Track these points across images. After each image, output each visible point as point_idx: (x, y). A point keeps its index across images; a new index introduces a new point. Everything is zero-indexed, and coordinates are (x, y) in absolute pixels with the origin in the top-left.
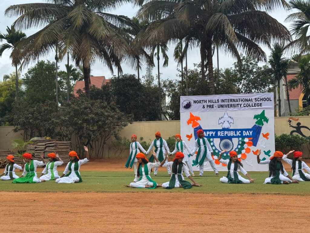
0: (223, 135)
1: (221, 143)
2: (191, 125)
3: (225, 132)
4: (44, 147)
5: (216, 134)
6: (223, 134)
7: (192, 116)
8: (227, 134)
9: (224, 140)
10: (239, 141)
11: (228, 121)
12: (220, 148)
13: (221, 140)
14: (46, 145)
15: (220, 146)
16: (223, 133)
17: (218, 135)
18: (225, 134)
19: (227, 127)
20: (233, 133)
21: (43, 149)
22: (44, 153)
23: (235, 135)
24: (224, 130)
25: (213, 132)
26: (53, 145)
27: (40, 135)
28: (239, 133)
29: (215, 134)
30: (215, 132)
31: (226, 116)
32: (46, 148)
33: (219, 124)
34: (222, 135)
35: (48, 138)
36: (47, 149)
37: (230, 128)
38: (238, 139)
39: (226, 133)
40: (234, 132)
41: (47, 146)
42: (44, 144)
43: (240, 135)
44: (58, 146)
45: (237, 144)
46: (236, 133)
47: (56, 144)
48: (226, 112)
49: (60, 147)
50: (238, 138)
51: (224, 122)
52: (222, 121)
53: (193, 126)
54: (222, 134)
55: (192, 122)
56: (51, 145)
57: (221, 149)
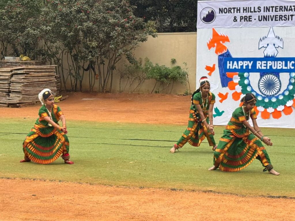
0: (265, 68)
1: (261, 81)
2: (213, 49)
3: (269, 62)
4: (10, 74)
5: (254, 65)
6: (265, 65)
7: (215, 34)
8: (271, 67)
9: (266, 76)
10: (291, 78)
11: (274, 45)
12: (259, 89)
13: (261, 76)
14: (11, 71)
15: (259, 86)
16: (264, 63)
17: (257, 68)
18: (269, 65)
19: (273, 54)
20: (282, 65)
21: (7, 78)
22: (9, 84)
23: (284, 68)
24: (267, 58)
25: (249, 62)
26: (22, 72)
27: (16, 54)
28: (291, 64)
29: (252, 66)
30: (252, 62)
31: (271, 35)
32: (12, 76)
33: (259, 49)
34: (263, 68)
35: (25, 58)
36: (13, 79)
37: (277, 57)
38: (290, 74)
39: (271, 65)
40: (284, 62)
41: (13, 73)
42: (9, 69)
43: (293, 68)
44: (32, 73)
45: (288, 84)
46: (286, 65)
47: (28, 70)
48: (271, 30)
49: (36, 74)
50: (288, 73)
51: (268, 45)
52: (263, 43)
53: (216, 52)
54: (263, 65)
55: (216, 44)
56: (19, 72)
57: (261, 91)
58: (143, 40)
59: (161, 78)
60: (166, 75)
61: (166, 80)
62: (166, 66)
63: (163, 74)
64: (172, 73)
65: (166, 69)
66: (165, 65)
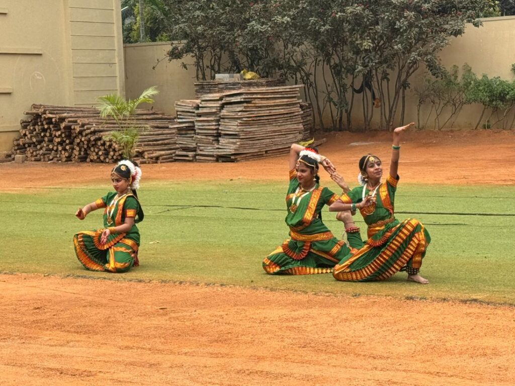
4: (218, 104)
14: (221, 99)
21: (214, 110)
22: (218, 121)
26: (238, 99)
27: (236, 67)
32: (222, 107)
35: (249, 75)
36: (224, 112)
41: (223, 102)
42: (217, 96)
44: (257, 101)
47: (249, 96)
49: (265, 103)
56: (233, 99)
58: (458, 33)
59: (493, 100)
60: (502, 95)
61: (501, 103)
62: (502, 79)
63: (495, 92)
64: (512, 90)
65: (502, 83)
66: (499, 77)
